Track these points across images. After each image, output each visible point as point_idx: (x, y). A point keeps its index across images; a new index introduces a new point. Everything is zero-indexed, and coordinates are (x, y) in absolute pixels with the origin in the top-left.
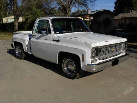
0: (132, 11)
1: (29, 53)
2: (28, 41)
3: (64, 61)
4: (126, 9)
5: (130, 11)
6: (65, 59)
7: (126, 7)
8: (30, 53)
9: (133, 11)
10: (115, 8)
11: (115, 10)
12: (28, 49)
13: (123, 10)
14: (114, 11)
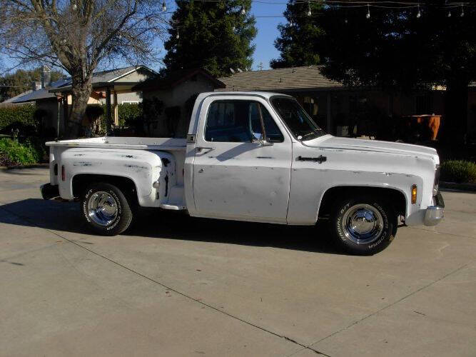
0: (237, 71)
1: (168, 207)
2: (160, 170)
3: (342, 211)
4: (214, 64)
5: (232, 70)
6: (348, 205)
7: (214, 60)
8: (177, 208)
9: (241, 71)
10: (165, 61)
11: (166, 67)
12: (158, 194)
13: (206, 68)
14: (162, 71)
